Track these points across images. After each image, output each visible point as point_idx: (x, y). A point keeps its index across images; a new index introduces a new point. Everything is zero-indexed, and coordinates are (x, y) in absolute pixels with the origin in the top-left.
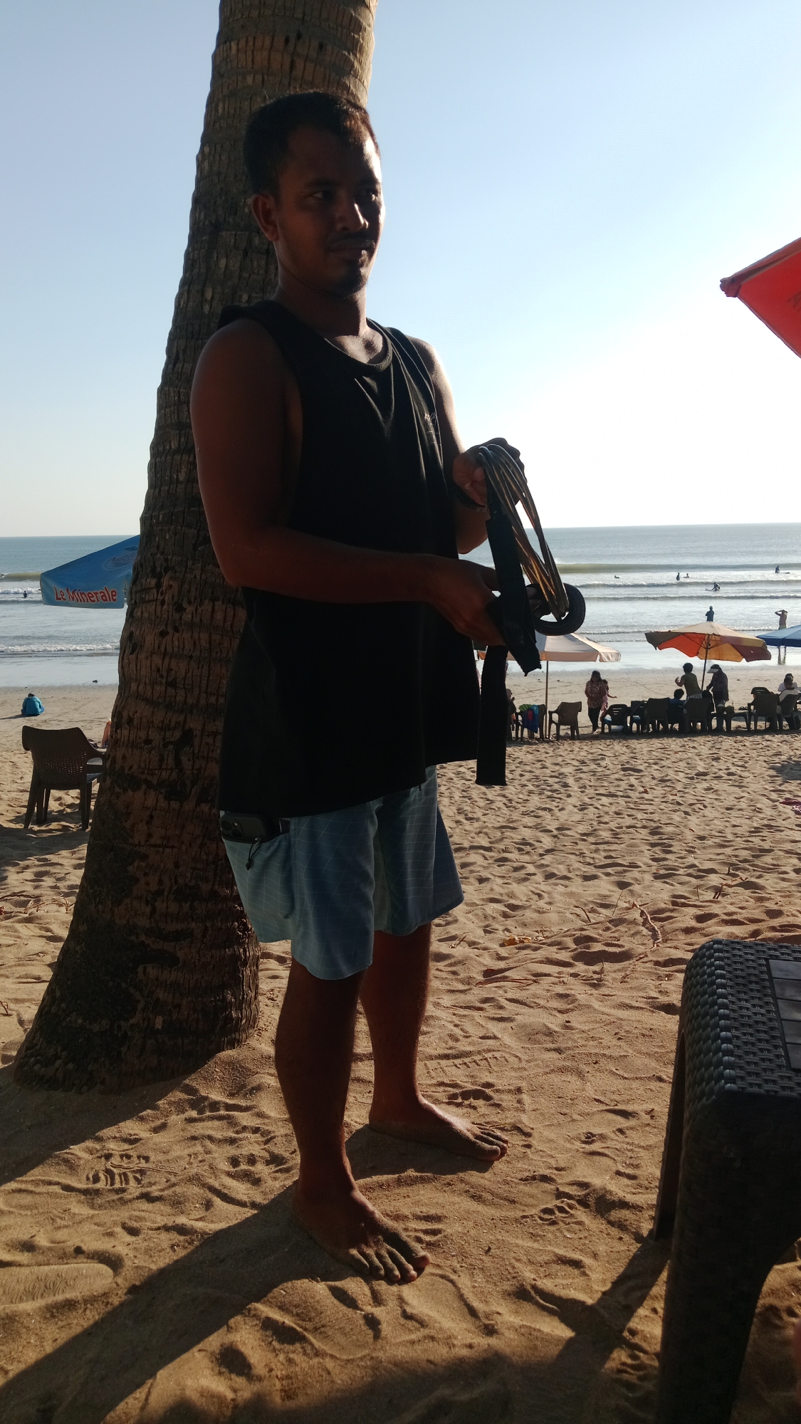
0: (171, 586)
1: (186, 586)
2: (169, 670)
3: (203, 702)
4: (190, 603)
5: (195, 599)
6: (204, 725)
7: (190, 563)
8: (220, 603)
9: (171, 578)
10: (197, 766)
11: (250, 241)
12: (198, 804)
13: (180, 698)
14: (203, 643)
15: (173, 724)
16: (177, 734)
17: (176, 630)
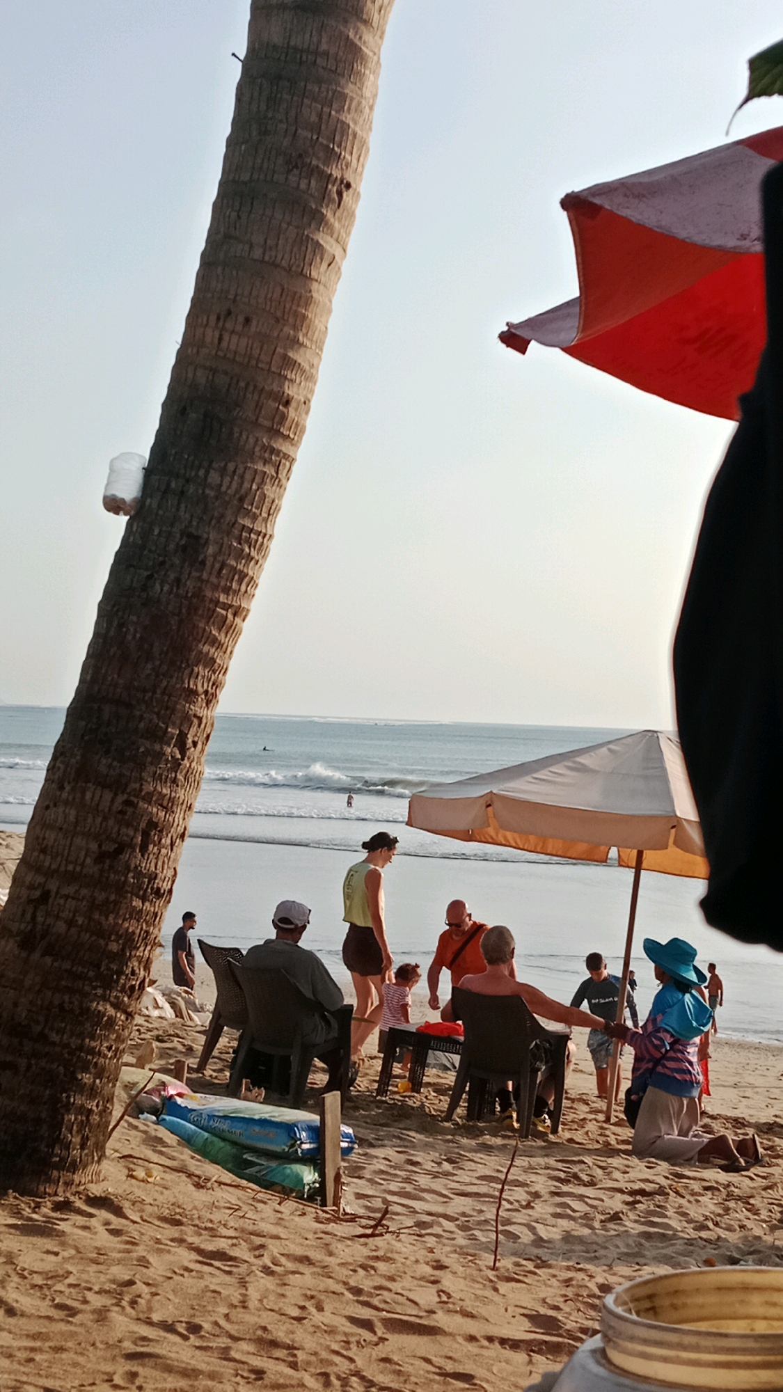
0: (59, 768)
1: (69, 769)
2: (44, 839)
3: (62, 869)
4: (69, 783)
5: (74, 780)
6: (58, 888)
7: (76, 749)
8: (90, 785)
9: (62, 762)
10: (47, 923)
11: (168, 485)
12: (43, 955)
13: (47, 864)
14: (72, 818)
15: (36, 885)
16: (37, 893)
17: (55, 805)
